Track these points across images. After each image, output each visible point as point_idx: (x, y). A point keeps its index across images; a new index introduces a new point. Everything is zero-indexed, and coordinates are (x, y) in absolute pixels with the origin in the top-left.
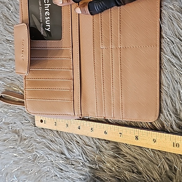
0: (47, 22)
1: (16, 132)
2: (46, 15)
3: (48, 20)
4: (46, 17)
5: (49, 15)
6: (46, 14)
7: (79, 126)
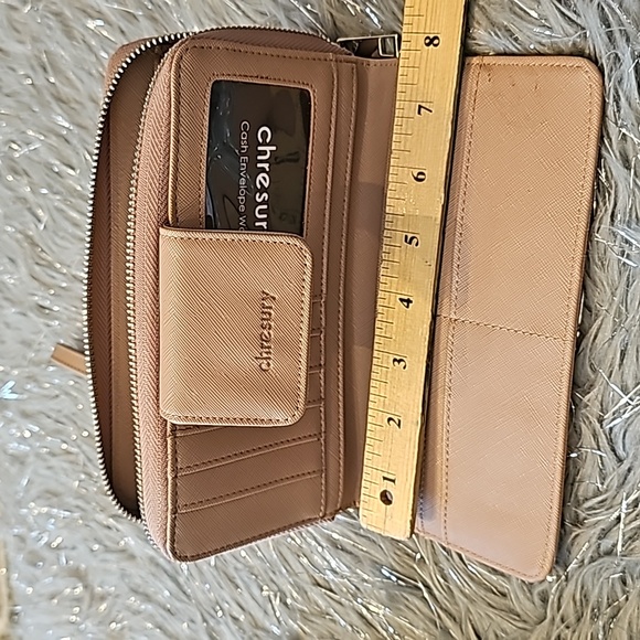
0: (261, 212)
1: (78, 575)
2: (259, 186)
3: (263, 203)
4: (258, 195)
5: (266, 185)
6: (260, 183)
7: (402, 300)
